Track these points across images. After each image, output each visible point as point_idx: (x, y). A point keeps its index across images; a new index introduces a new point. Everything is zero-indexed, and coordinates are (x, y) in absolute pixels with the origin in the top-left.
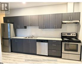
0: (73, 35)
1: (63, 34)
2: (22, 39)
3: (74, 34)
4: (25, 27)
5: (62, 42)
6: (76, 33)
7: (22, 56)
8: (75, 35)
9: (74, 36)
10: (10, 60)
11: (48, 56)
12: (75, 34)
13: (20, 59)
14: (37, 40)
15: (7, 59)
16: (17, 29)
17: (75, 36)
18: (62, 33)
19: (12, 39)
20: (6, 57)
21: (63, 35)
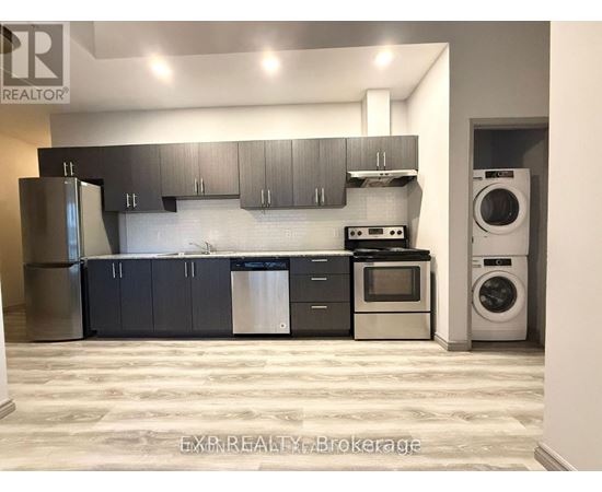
0: (392, 233)
1: (353, 233)
2: (151, 260)
3: (396, 229)
4: (170, 204)
5: (352, 260)
6: (405, 227)
7: (150, 353)
8: (399, 233)
9: (396, 236)
10: (71, 377)
11: (292, 336)
12: (402, 229)
13: (136, 365)
14: (232, 259)
15: (52, 377)
16: (121, 217)
17: (402, 236)
18: (346, 229)
19: (90, 261)
20: (45, 367)
21: (350, 238)
